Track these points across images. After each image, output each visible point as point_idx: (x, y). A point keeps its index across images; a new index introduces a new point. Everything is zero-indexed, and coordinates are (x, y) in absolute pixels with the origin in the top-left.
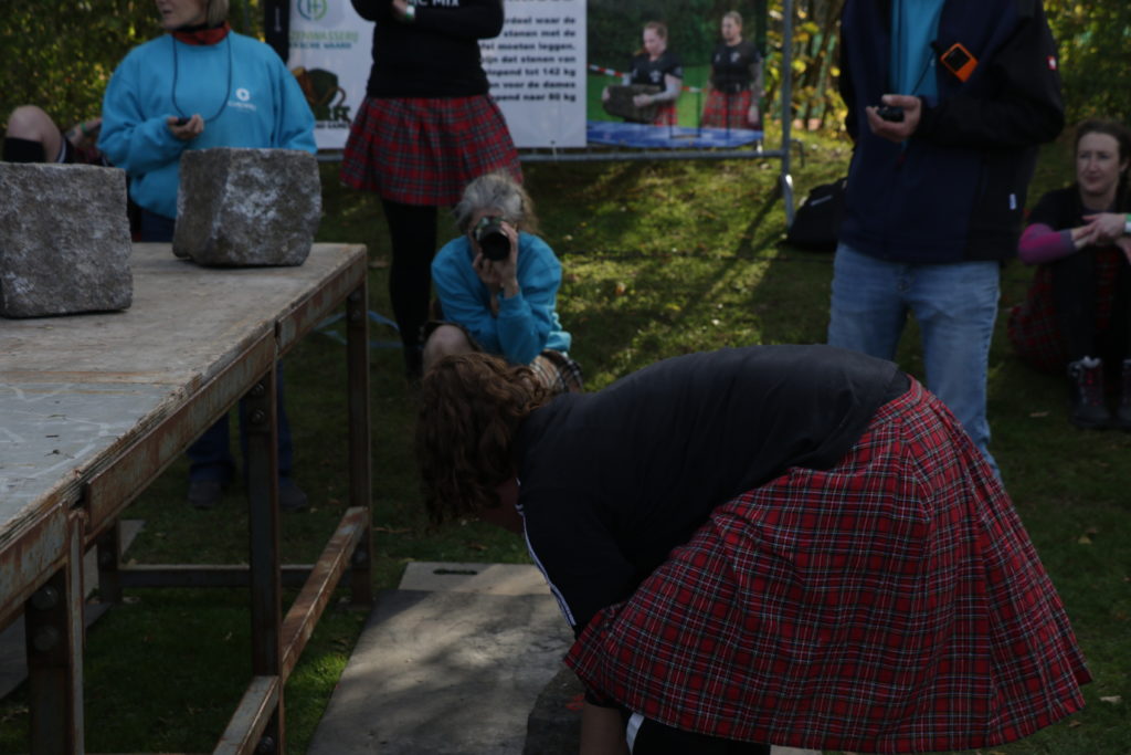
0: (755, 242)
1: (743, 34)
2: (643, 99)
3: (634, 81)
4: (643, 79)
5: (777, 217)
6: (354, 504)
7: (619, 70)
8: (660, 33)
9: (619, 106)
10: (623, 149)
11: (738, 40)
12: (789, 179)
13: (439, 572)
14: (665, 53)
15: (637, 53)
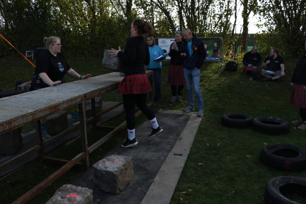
0: (218, 72)
8: (206, 45)
11: (216, 46)
12: (223, 64)
13: (163, 110)
14: (207, 48)
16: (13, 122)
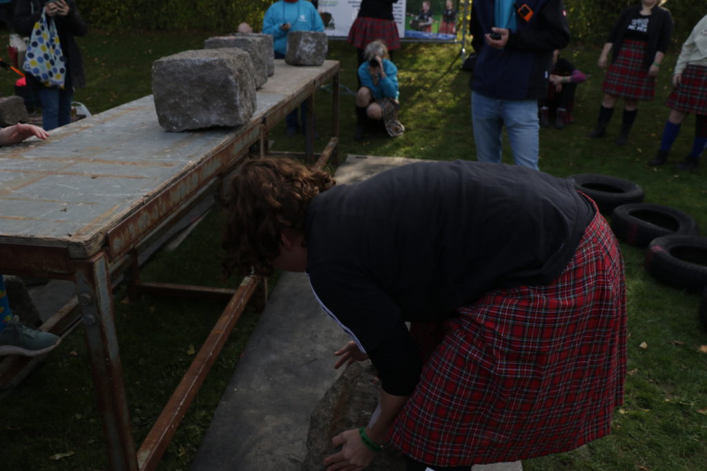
0: (453, 68)
1: (453, 5)
2: (422, 24)
3: (420, 18)
4: (422, 18)
5: (460, 62)
6: (334, 136)
7: (415, 14)
8: (428, 4)
9: (414, 26)
10: (415, 39)
12: (464, 50)
13: (357, 157)
14: (429, 11)
15: (421, 10)
16: (171, 192)
